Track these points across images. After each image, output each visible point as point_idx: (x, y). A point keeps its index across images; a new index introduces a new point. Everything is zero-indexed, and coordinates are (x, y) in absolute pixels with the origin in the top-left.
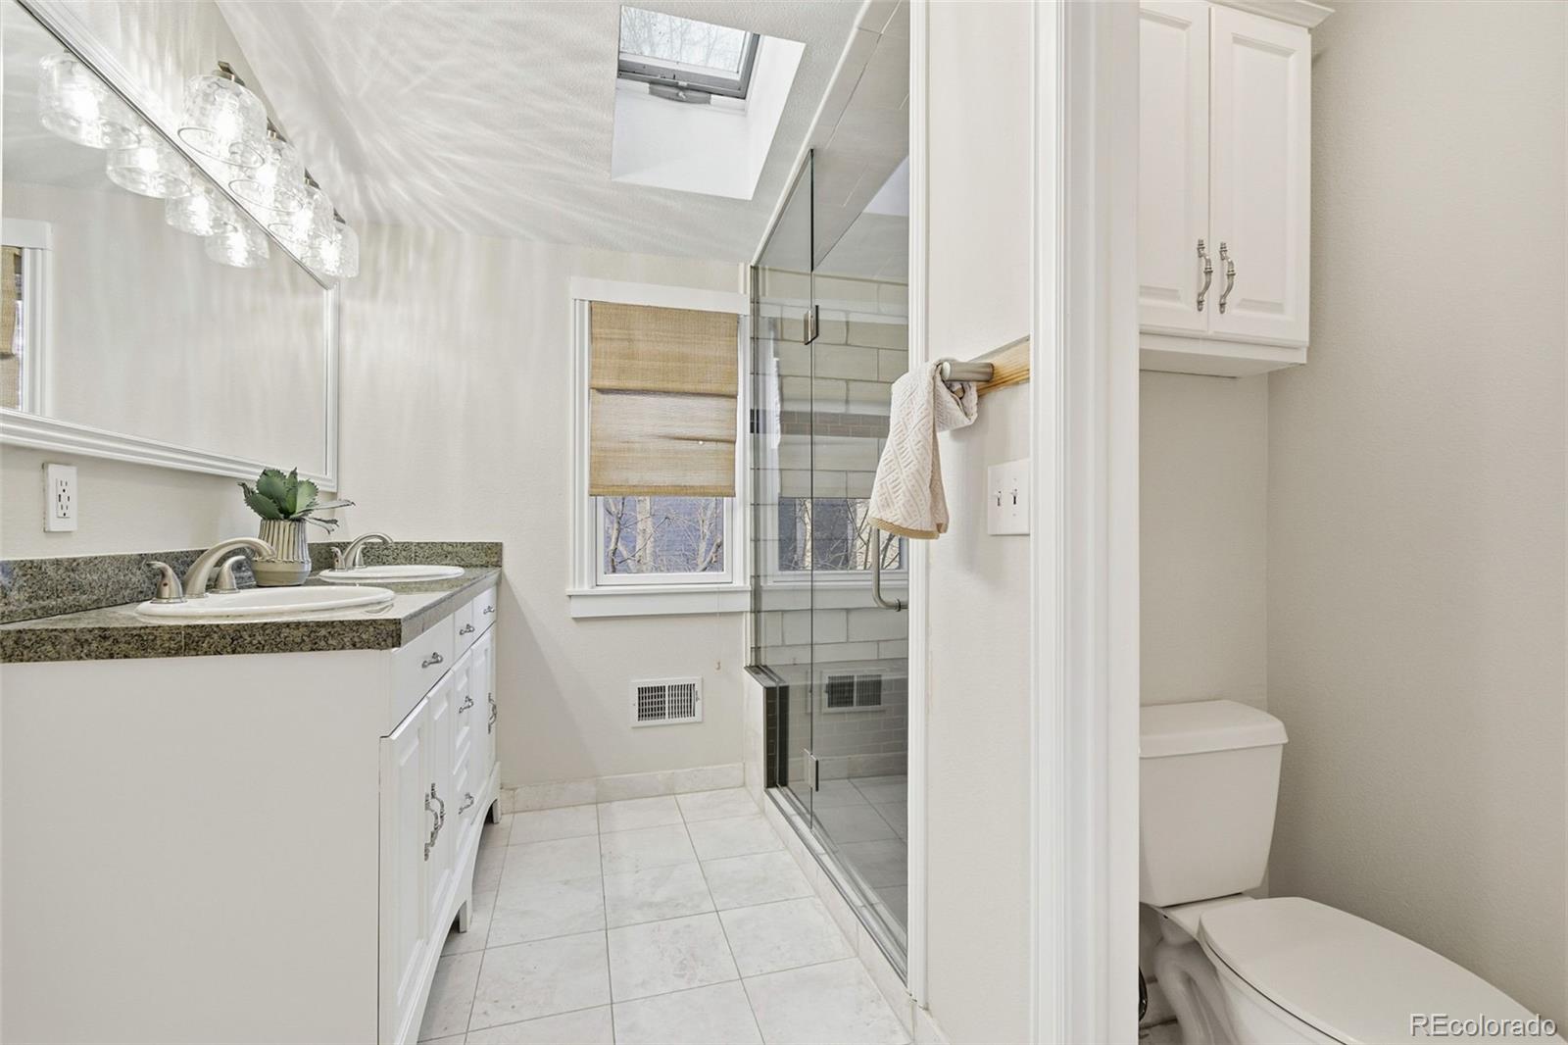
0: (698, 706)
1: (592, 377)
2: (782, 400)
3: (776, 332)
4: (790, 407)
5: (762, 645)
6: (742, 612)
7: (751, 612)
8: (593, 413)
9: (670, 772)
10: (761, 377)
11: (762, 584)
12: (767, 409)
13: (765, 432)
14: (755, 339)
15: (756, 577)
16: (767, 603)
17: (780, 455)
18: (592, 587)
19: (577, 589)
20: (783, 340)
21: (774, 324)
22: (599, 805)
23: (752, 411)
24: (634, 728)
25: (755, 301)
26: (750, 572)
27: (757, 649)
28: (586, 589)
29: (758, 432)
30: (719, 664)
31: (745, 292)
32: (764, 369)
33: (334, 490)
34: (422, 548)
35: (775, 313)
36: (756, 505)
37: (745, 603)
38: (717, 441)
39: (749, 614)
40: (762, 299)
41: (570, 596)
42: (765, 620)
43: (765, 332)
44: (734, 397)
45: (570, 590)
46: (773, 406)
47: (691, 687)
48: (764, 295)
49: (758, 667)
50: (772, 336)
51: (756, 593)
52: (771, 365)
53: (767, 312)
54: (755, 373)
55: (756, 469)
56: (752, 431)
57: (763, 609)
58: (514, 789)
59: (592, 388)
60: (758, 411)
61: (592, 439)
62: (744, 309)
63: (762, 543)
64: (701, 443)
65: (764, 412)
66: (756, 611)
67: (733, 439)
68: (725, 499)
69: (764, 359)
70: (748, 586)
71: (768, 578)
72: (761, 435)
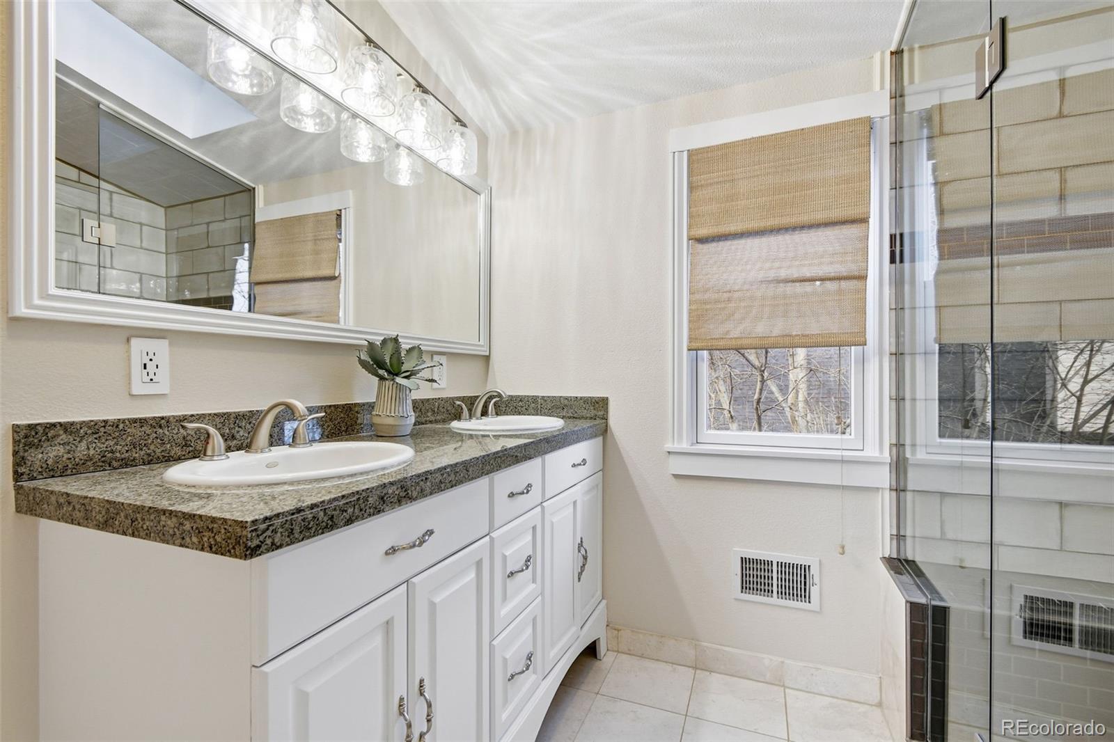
0: (814, 591)
1: (690, 227)
2: (941, 212)
3: (930, 127)
4: (954, 222)
5: (909, 533)
6: (878, 488)
7: (891, 490)
8: (693, 265)
9: (780, 660)
10: (906, 191)
11: (908, 455)
12: (917, 230)
13: (913, 260)
14: (897, 144)
15: (899, 446)
16: (914, 480)
17: (938, 285)
18: (692, 444)
19: (675, 446)
20: (942, 134)
21: (927, 118)
22: (698, 671)
23: (893, 237)
24: (736, 599)
25: (898, 96)
26: (889, 438)
27: (899, 538)
28: (685, 446)
29: (902, 261)
30: (843, 547)
31: (882, 87)
32: (912, 178)
33: (488, 354)
34: (546, 401)
35: (930, 101)
36: (898, 355)
37: (883, 478)
38: (839, 279)
39: (887, 492)
40: (908, 89)
41: (669, 452)
42: (914, 502)
43: (911, 128)
44: (864, 220)
45: (669, 446)
46: (926, 224)
47: (806, 569)
48: (912, 82)
49: (899, 560)
50: (925, 132)
51: (900, 466)
52: (924, 174)
53: (916, 103)
54: (897, 187)
55: (898, 309)
56: (893, 261)
57: (910, 486)
58: (618, 630)
59: (689, 239)
60: (901, 235)
61: (691, 293)
62: (880, 108)
63: (908, 404)
64: (818, 283)
65: (912, 234)
66: (899, 489)
67: (862, 273)
68: (853, 347)
69: (912, 170)
70: (886, 456)
71: (918, 449)
72: (907, 265)
